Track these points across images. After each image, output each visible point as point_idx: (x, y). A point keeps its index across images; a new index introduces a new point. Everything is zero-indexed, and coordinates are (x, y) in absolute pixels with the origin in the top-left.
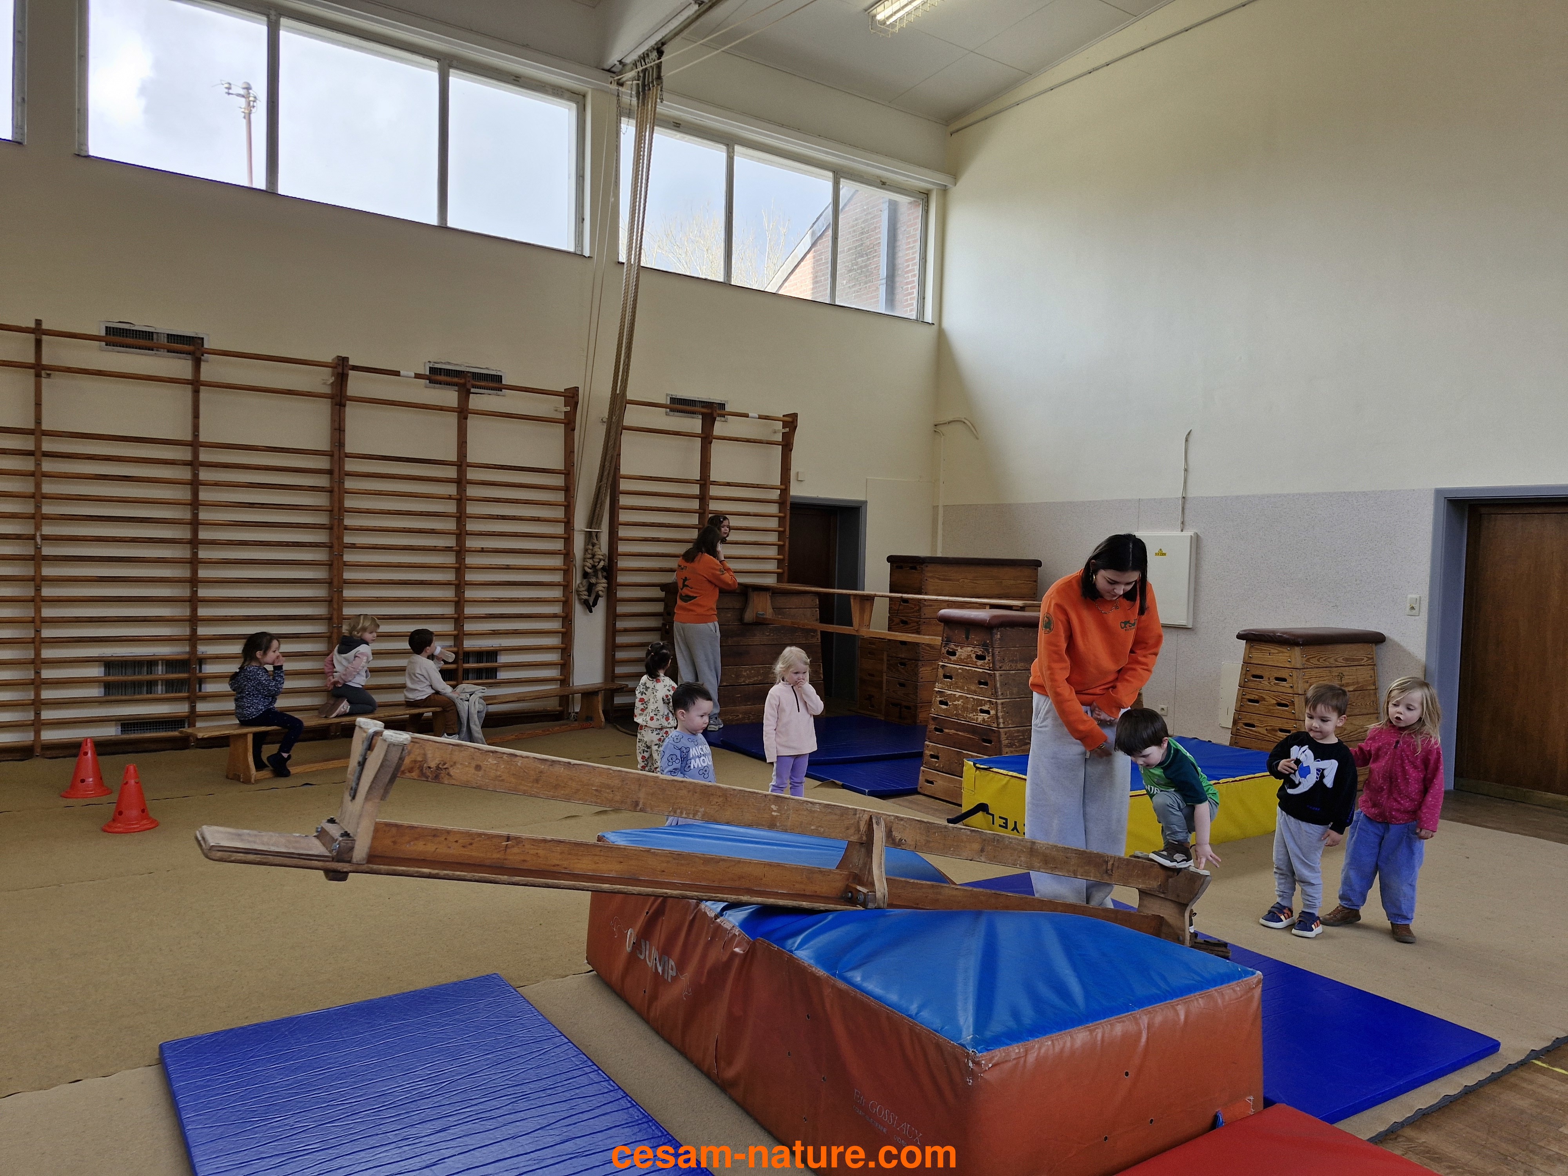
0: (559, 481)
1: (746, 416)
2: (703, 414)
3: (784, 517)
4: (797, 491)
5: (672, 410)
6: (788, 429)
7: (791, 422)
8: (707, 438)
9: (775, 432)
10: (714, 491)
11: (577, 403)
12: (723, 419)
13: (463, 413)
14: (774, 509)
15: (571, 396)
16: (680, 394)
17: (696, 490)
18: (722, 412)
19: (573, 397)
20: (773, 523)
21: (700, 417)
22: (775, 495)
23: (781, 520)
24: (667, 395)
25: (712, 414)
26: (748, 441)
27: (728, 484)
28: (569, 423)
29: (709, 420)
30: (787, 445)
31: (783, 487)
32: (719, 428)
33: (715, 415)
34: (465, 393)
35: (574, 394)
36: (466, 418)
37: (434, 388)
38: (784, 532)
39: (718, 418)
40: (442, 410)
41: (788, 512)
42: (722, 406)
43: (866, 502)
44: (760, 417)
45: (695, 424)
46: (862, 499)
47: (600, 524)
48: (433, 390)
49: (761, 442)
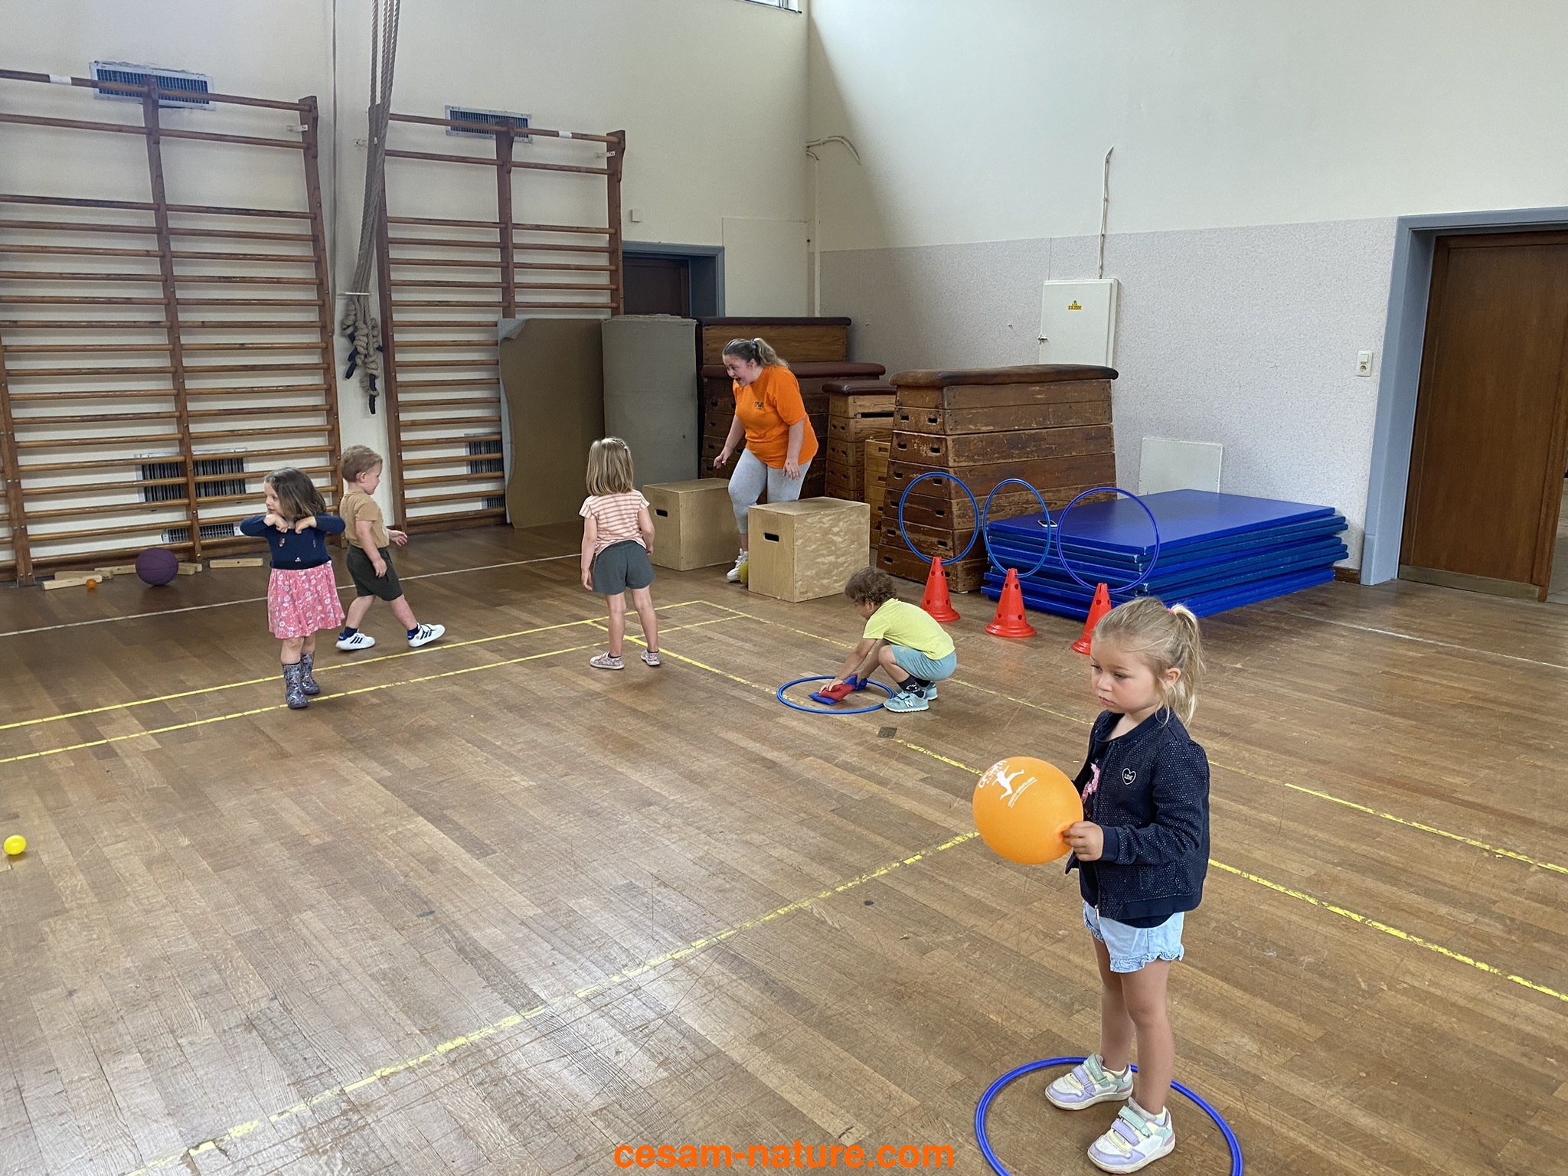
0: (303, 228)
1: (556, 134)
2: (498, 133)
3: (616, 270)
4: (631, 235)
5: (454, 128)
6: (614, 152)
7: (617, 142)
8: (504, 166)
9: (598, 157)
10: (518, 238)
11: (316, 119)
12: (526, 139)
13: (154, 135)
14: (603, 260)
15: (308, 108)
16: (465, 106)
17: (495, 236)
18: (524, 130)
19: (310, 111)
20: (604, 279)
21: (495, 137)
22: (604, 241)
23: (613, 274)
24: (447, 107)
25: (507, 134)
26: (561, 168)
27: (538, 228)
28: (309, 147)
29: (505, 143)
30: (614, 175)
31: (613, 231)
32: (520, 151)
33: (512, 134)
34: (152, 108)
35: (310, 106)
36: (158, 143)
37: (109, 99)
38: (617, 289)
39: (516, 138)
40: (120, 131)
41: (621, 264)
42: (524, 121)
43: (723, 249)
44: (575, 136)
45: (488, 147)
46: (719, 244)
47: (367, 285)
48: (106, 102)
49: (578, 170)
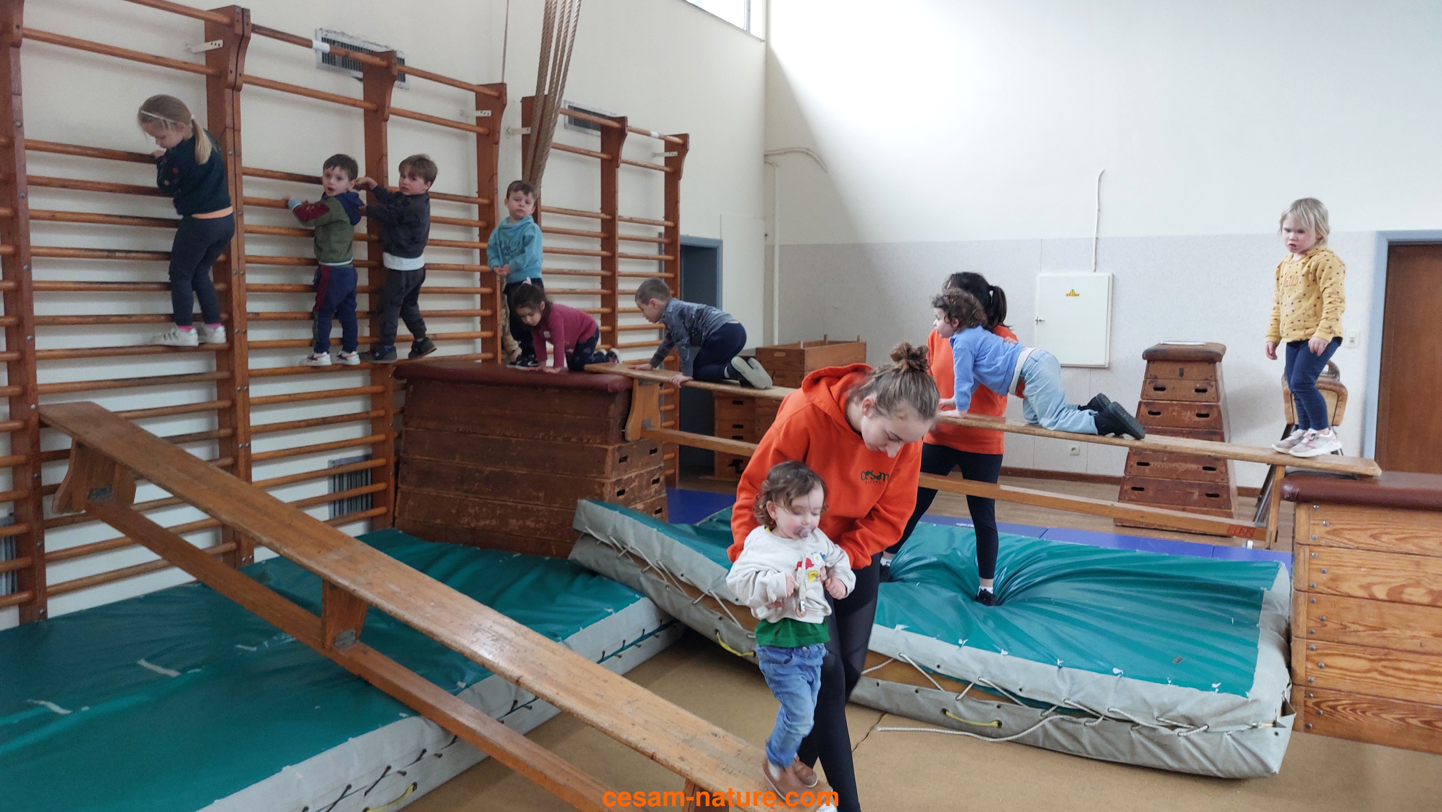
0: (474, 213)
1: (648, 134)
2: (601, 129)
3: (674, 260)
4: (685, 230)
6: (673, 152)
7: (677, 144)
8: (610, 161)
9: (658, 155)
10: (622, 230)
11: (503, 106)
13: (375, 111)
14: (653, 251)
15: (497, 96)
17: (596, 227)
20: (652, 268)
21: (599, 132)
22: (659, 232)
23: (667, 263)
25: (621, 130)
27: (631, 220)
29: (614, 139)
30: (673, 172)
31: (670, 224)
33: (626, 131)
34: (385, 82)
35: (500, 93)
36: (383, 119)
38: (674, 278)
41: (678, 255)
43: (721, 242)
44: (660, 136)
45: (593, 141)
46: (719, 238)
48: (327, 72)
